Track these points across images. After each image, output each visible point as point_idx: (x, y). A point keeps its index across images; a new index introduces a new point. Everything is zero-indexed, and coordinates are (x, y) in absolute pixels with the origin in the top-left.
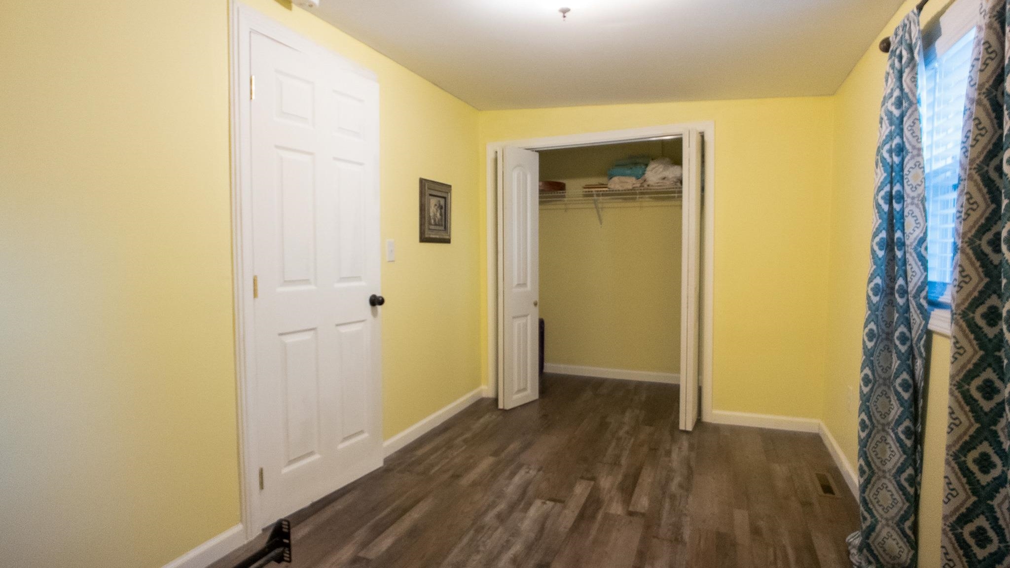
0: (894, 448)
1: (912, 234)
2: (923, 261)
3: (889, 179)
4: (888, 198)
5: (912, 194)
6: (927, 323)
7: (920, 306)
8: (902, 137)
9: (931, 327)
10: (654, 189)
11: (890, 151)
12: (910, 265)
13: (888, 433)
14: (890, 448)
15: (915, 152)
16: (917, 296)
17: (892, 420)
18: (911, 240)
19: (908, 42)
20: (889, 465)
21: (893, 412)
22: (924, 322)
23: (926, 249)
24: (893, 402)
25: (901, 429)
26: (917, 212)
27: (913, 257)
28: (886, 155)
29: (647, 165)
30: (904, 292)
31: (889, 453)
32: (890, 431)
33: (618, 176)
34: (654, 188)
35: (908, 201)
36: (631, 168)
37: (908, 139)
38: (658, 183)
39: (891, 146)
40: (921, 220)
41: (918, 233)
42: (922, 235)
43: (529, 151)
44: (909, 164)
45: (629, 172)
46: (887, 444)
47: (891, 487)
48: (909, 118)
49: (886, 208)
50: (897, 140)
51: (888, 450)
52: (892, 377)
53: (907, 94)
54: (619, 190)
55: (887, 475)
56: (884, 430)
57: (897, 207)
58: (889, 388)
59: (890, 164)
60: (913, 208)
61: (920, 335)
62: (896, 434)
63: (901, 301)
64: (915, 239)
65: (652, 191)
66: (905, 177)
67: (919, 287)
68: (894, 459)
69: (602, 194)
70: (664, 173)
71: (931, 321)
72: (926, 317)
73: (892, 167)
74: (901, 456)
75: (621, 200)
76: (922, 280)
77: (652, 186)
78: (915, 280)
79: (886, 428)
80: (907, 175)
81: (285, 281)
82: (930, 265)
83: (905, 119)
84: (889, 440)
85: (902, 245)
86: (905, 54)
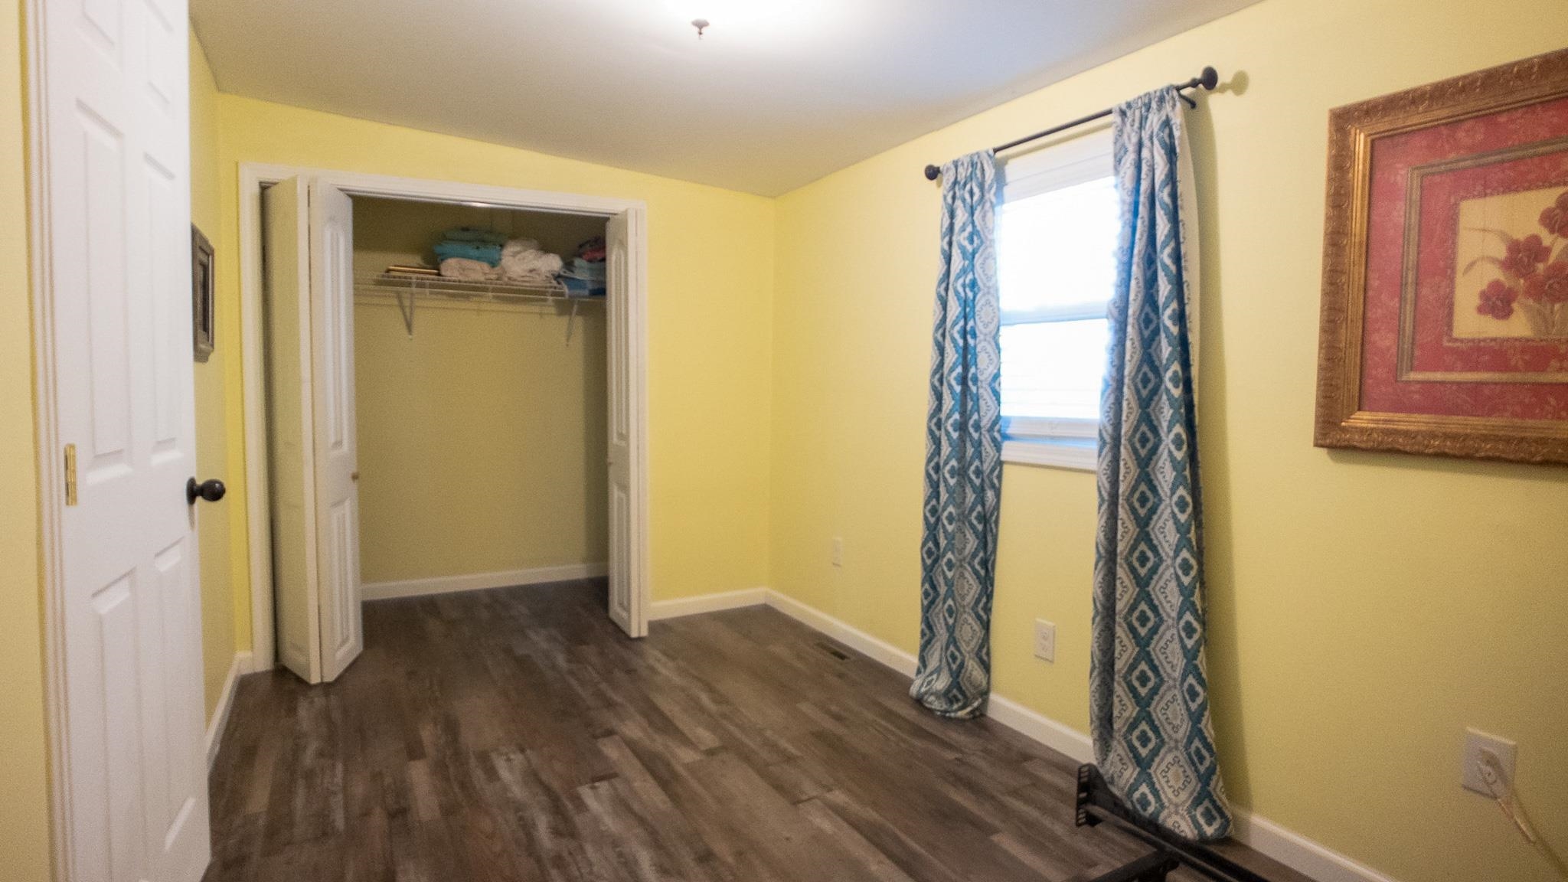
0: (971, 582)
1: (986, 369)
2: (997, 395)
3: (962, 314)
4: (962, 332)
5: (984, 331)
6: (1000, 455)
7: (994, 439)
8: (974, 274)
9: (1003, 458)
10: (516, 285)
11: (964, 286)
12: (984, 400)
13: (965, 569)
14: (968, 582)
15: (986, 290)
16: (991, 430)
17: (969, 554)
18: (985, 376)
19: (980, 179)
20: (968, 599)
21: (969, 547)
22: (997, 454)
23: (999, 384)
24: (968, 536)
25: (977, 561)
26: (989, 349)
27: (988, 393)
28: (960, 289)
29: (502, 246)
30: (977, 427)
31: (966, 587)
32: (966, 565)
33: (457, 257)
34: (516, 283)
35: (980, 337)
36: (478, 248)
37: (979, 275)
38: (523, 277)
39: (964, 281)
40: (993, 356)
41: (992, 370)
42: (996, 371)
43: (342, 193)
44: (980, 301)
45: (476, 253)
46: (965, 578)
47: (970, 620)
48: (981, 255)
49: (961, 342)
50: (970, 276)
51: (965, 583)
52: (967, 512)
53: (978, 231)
54: (460, 281)
55: (967, 610)
56: (961, 566)
57: (971, 341)
58: (964, 523)
59: (964, 298)
60: (983, 344)
61: (993, 467)
62: (973, 567)
63: (976, 436)
64: (990, 375)
65: (515, 287)
66: (977, 313)
67: (994, 421)
68: (972, 592)
69: (430, 284)
70: (536, 262)
71: (1003, 452)
72: (998, 448)
73: (965, 301)
74: (978, 587)
75: (445, 297)
76: (996, 414)
77: (515, 280)
78: (989, 414)
79: (963, 563)
80: (979, 311)
81: (97, 457)
82: (1003, 398)
83: (977, 256)
84: (967, 575)
85: (975, 380)
86: (976, 190)
